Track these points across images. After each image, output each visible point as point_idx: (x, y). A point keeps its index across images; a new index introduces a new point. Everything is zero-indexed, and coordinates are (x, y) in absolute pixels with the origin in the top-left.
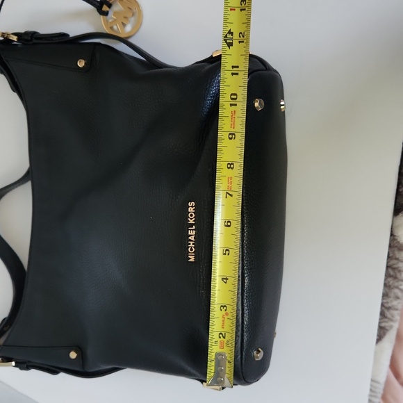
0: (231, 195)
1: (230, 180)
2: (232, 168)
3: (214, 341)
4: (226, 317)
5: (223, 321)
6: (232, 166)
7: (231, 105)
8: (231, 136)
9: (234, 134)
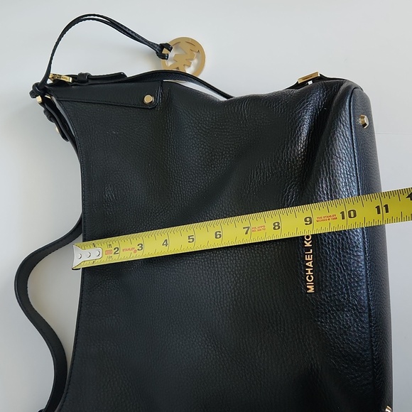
0: (246, 233)
1: (262, 228)
2: (274, 229)
3: (111, 243)
4: (132, 251)
5: (129, 249)
6: (277, 228)
7: (342, 213)
8: (308, 219)
9: (310, 223)
